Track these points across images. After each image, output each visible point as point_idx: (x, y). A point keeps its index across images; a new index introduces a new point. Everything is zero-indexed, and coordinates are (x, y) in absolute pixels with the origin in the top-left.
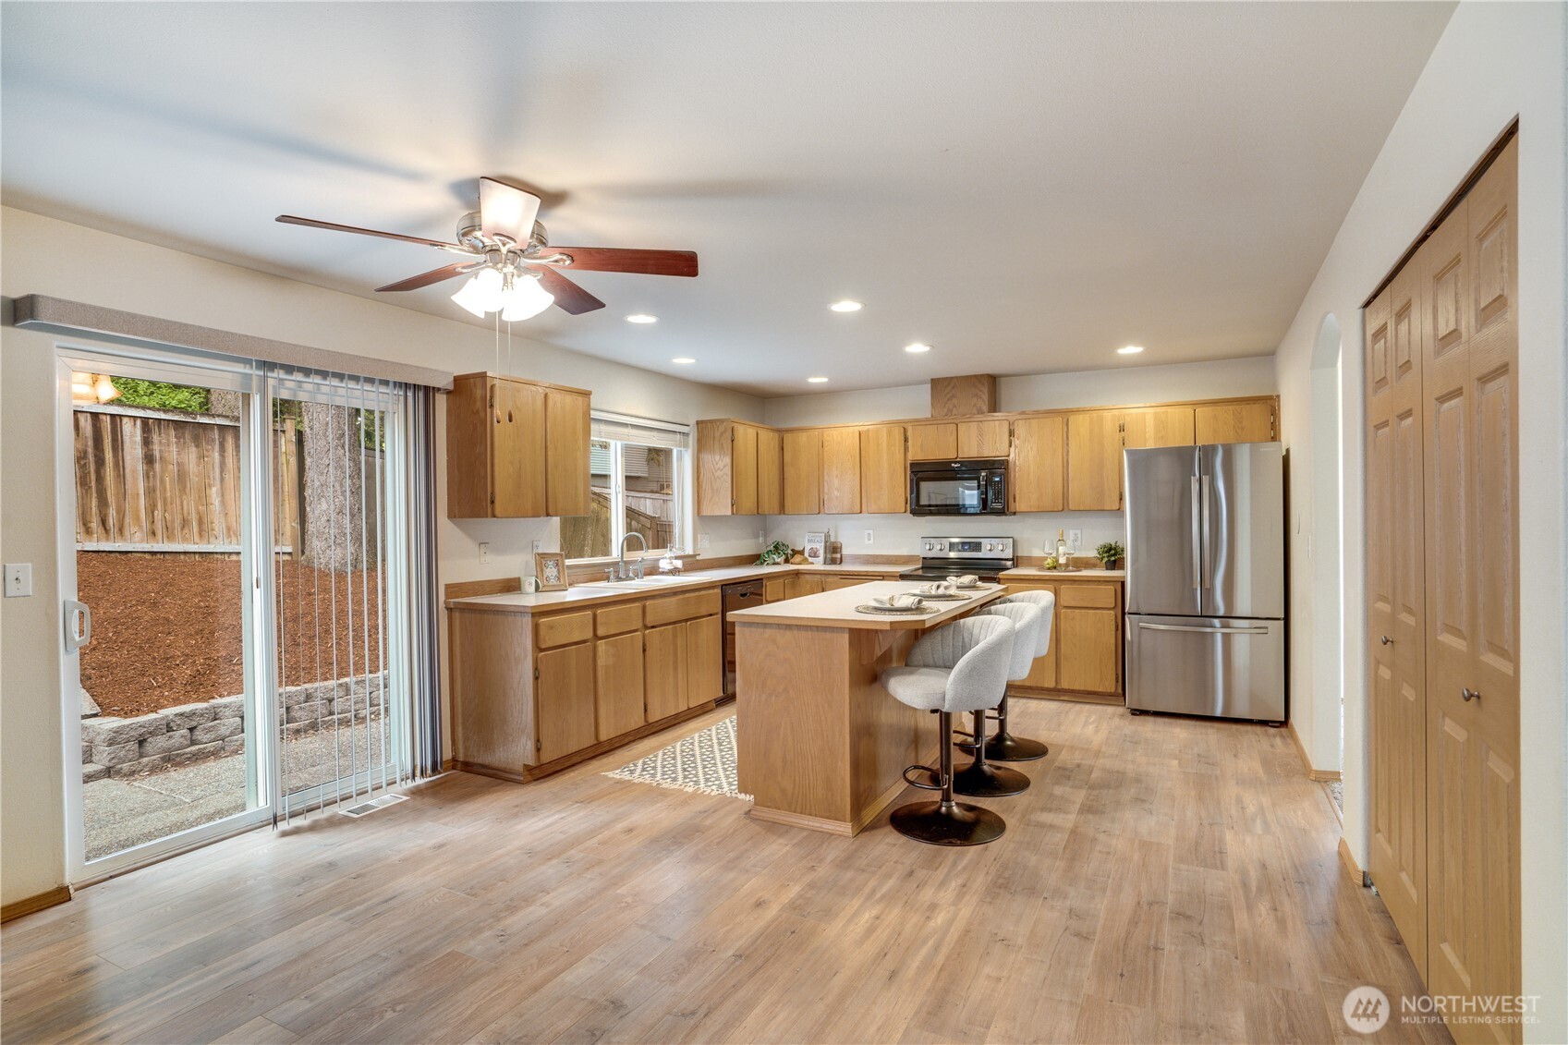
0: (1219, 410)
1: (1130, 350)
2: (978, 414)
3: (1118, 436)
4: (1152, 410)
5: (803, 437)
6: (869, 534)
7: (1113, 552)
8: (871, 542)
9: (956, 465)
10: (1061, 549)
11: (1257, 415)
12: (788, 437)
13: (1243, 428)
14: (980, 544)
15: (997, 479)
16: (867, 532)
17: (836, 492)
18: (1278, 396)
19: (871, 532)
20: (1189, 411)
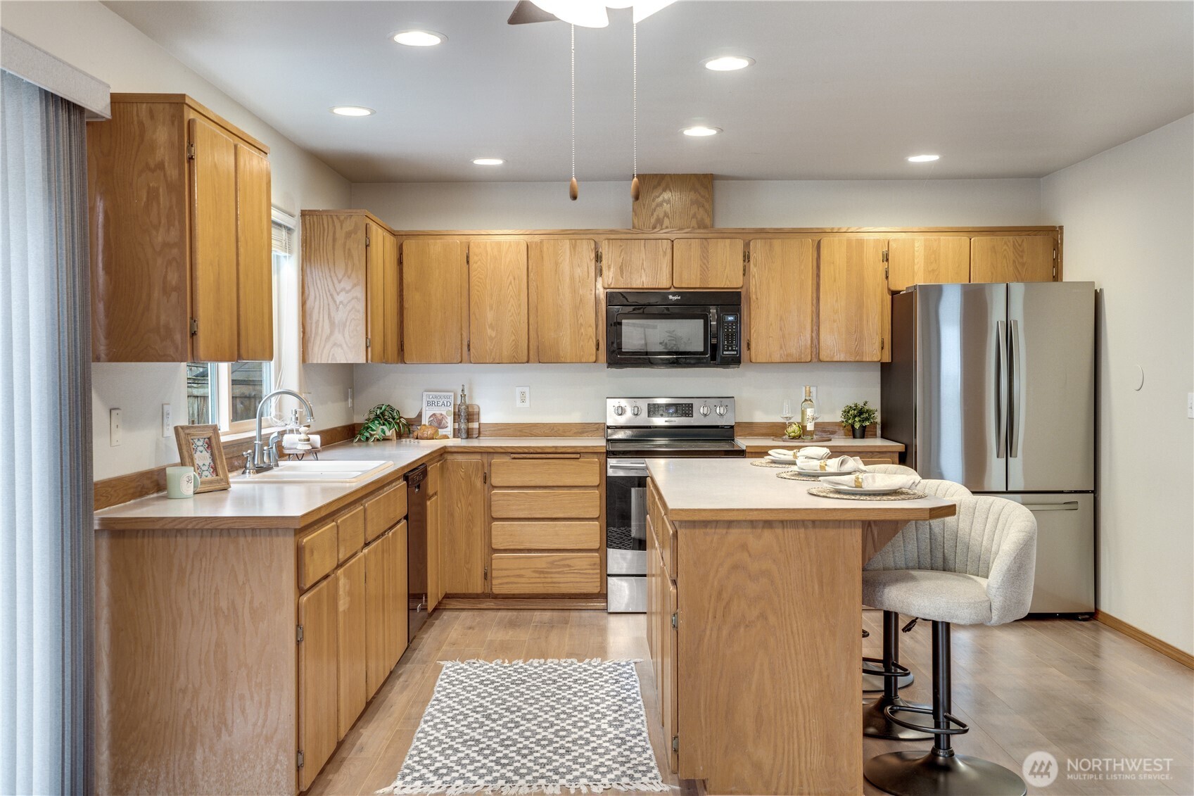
0: (997, 240)
1: (923, 159)
2: (699, 228)
3: (881, 267)
4: (921, 237)
5: (436, 247)
6: (523, 393)
7: (865, 415)
8: (527, 404)
9: (676, 298)
10: (810, 412)
11: (1038, 249)
12: (409, 246)
13: (1023, 264)
14: (691, 406)
15: (731, 318)
16: (521, 389)
17: (490, 332)
18: (1061, 228)
19: (527, 390)
20: (964, 239)
